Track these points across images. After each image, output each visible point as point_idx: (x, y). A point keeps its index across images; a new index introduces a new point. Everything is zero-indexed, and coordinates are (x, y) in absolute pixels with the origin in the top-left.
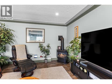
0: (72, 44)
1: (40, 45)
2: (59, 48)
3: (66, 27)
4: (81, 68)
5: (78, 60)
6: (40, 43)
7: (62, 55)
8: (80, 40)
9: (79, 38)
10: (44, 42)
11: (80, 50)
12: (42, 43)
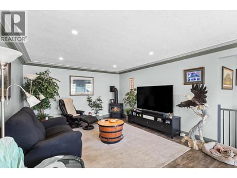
0: (129, 96)
1: (88, 98)
2: (113, 101)
3: (119, 75)
4: (138, 115)
5: (135, 110)
6: (88, 95)
7: (116, 109)
8: (136, 92)
9: (135, 90)
10: (93, 95)
11: (136, 102)
12: (91, 96)
